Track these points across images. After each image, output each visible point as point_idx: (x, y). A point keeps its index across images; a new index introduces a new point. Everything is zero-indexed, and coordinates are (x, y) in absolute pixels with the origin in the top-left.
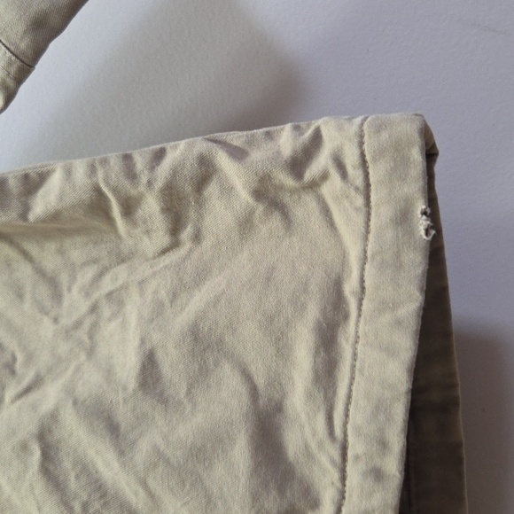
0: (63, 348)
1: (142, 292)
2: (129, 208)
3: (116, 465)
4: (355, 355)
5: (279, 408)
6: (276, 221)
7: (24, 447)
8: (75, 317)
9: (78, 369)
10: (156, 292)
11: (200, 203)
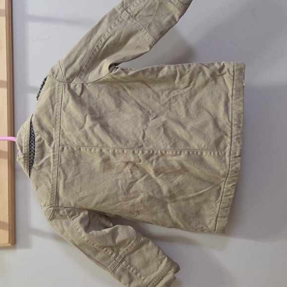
0: (163, 109)
1: (182, 97)
2: (181, 76)
3: (183, 130)
4: (232, 107)
5: (217, 118)
6: (213, 82)
7: (159, 128)
8: (165, 102)
9: (168, 113)
10: (185, 97)
11: (197, 77)
